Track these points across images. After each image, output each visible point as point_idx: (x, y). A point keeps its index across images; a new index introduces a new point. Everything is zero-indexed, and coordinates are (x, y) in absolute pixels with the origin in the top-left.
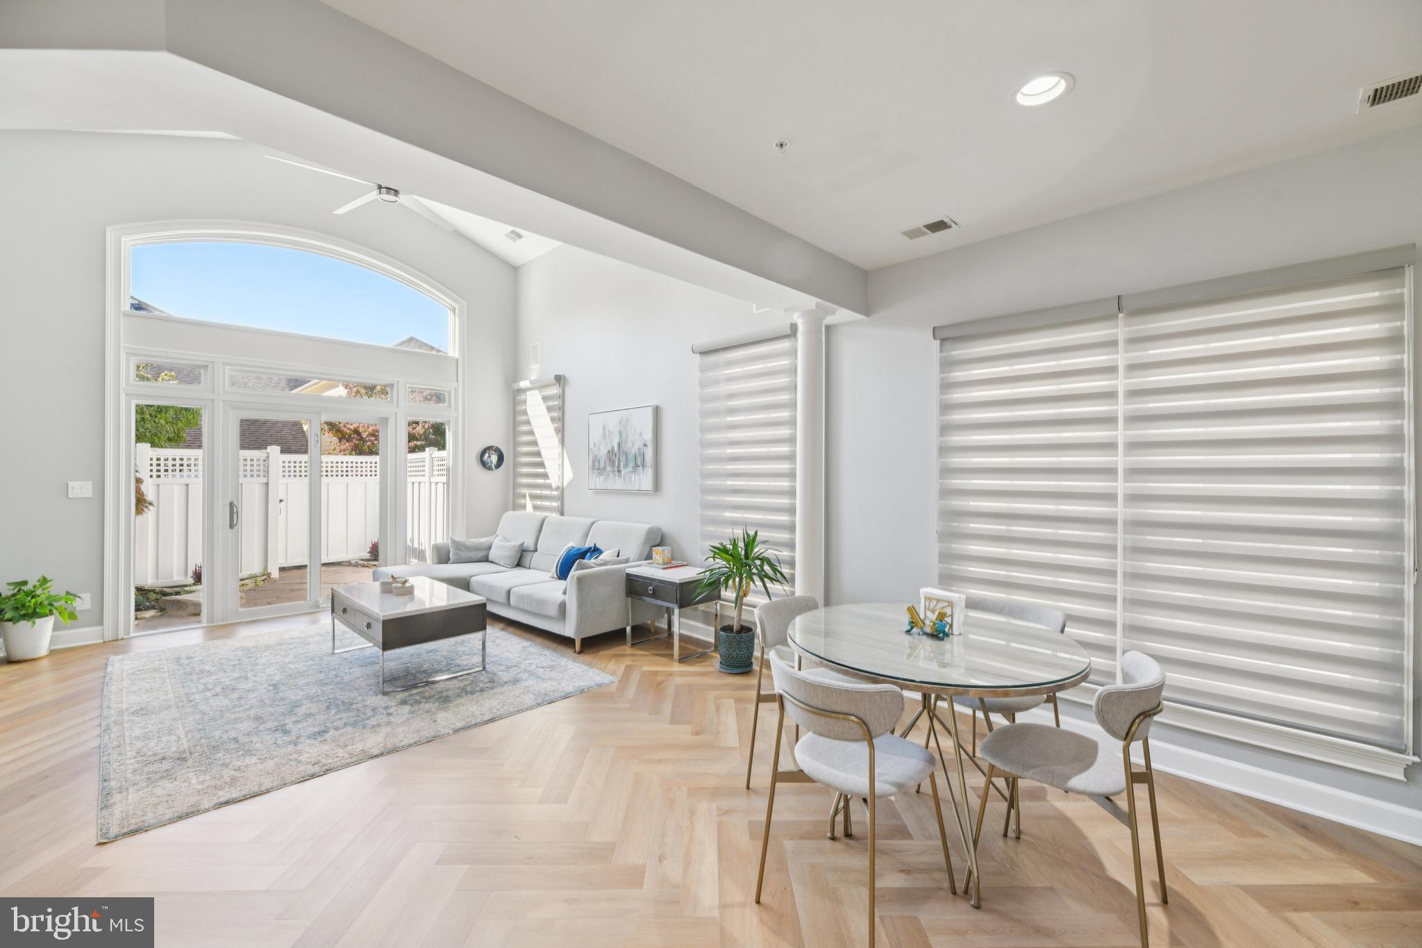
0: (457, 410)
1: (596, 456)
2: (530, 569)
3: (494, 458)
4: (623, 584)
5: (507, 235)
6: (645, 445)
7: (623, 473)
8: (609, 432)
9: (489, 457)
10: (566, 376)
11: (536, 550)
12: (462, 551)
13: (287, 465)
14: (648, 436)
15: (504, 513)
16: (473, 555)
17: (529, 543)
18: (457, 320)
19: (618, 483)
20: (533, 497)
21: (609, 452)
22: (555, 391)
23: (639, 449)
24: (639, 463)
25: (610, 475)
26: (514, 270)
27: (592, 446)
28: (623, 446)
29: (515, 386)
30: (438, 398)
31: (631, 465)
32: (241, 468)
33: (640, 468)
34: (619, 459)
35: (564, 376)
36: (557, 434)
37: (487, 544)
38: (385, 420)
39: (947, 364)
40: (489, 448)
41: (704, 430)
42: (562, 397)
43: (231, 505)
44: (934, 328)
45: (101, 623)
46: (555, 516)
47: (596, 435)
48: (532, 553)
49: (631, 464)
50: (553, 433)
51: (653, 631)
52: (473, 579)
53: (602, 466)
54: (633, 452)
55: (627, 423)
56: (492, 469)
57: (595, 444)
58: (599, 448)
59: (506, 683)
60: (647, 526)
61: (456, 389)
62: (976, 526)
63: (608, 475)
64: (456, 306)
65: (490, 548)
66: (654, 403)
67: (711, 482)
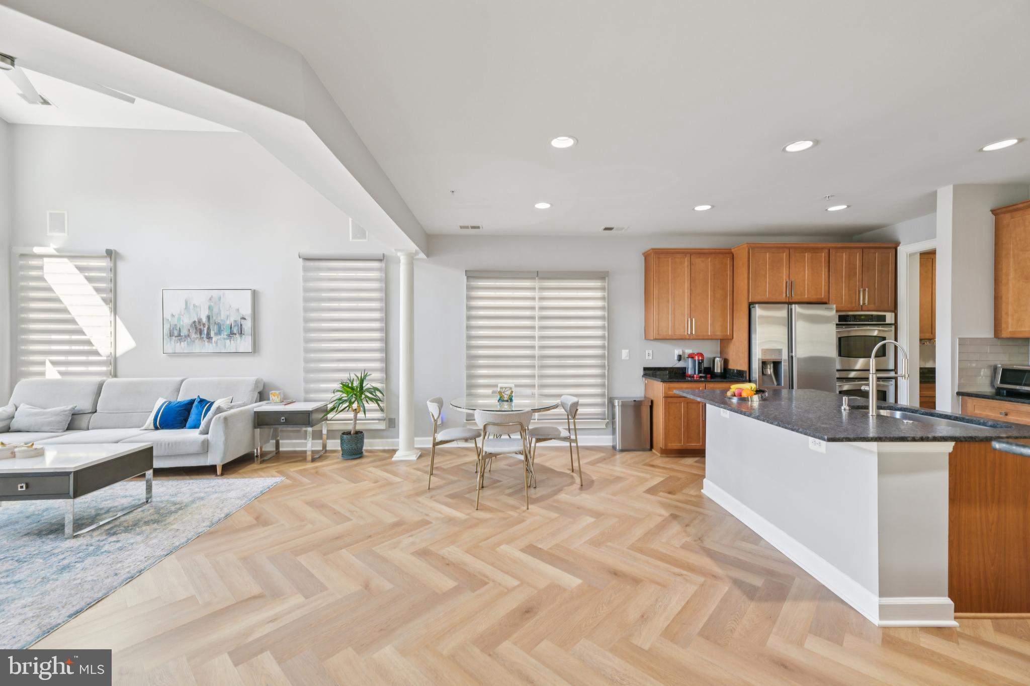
1: (176, 325)
2: (88, 429)
4: (252, 419)
6: (243, 318)
7: (214, 339)
8: (195, 306)
10: (120, 251)
11: (94, 412)
14: (246, 311)
17: (84, 408)
19: (208, 348)
20: (62, 363)
21: (194, 322)
22: (100, 263)
23: (234, 321)
24: (235, 332)
25: (197, 341)
26: (8, 125)
27: (167, 317)
28: (214, 318)
29: (22, 252)
33: (237, 336)
34: (208, 328)
39: (470, 288)
41: (308, 310)
42: (113, 271)
44: (466, 271)
47: (175, 308)
48: (89, 415)
49: (226, 333)
50: (98, 302)
53: (184, 332)
54: (228, 323)
55: (219, 300)
57: (173, 317)
58: (179, 319)
62: (481, 362)
63: (193, 341)
65: (11, 417)
66: (251, 287)
67: (312, 345)
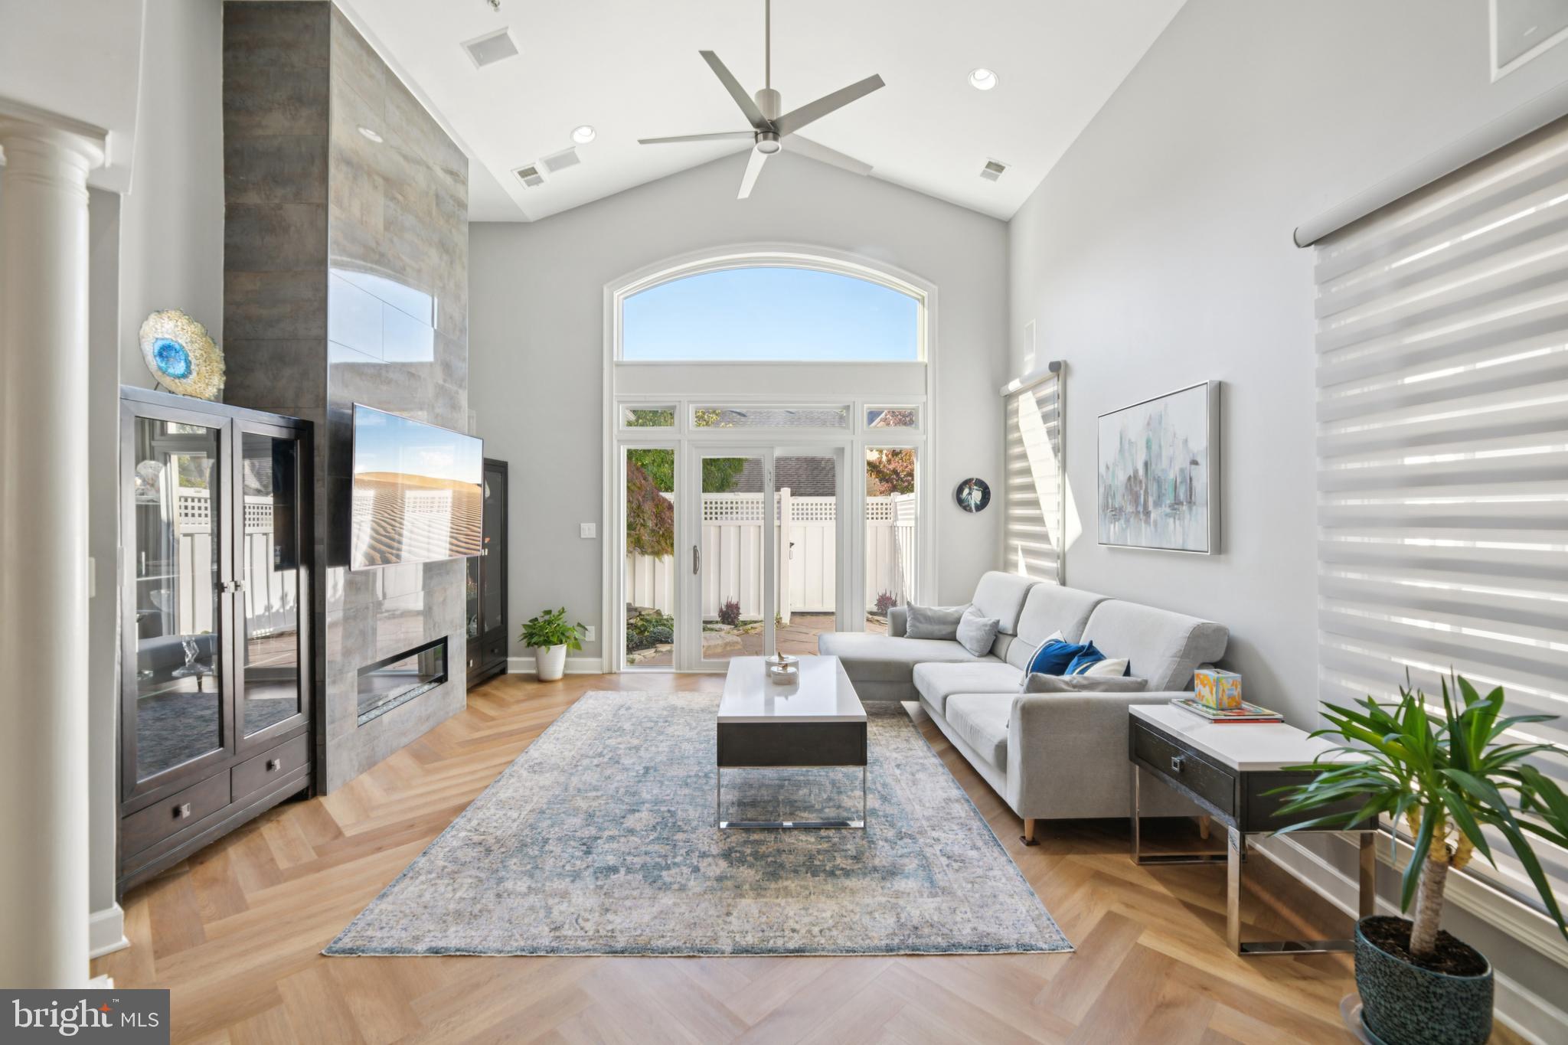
0: (925, 432)
1: (1110, 486)
2: (1005, 662)
3: (977, 496)
4: (1124, 734)
5: (984, 174)
6: (1195, 463)
7: (1153, 516)
8: (1130, 443)
9: (970, 494)
10: (1069, 362)
11: (1015, 635)
12: (920, 622)
13: (796, 507)
14: (1200, 441)
15: (984, 573)
16: (936, 629)
17: (1006, 623)
18: (926, 312)
19: (1145, 536)
20: (1027, 552)
21: (1130, 478)
22: (1051, 388)
23: (1182, 471)
24: (1182, 496)
25: (1132, 520)
26: (1004, 225)
27: (1103, 470)
28: (1153, 467)
29: (1005, 391)
30: (906, 419)
31: (1168, 502)
32: (703, 511)
33: (1185, 508)
34: (1146, 492)
35: (1065, 362)
36: (1056, 455)
37: (956, 615)
38: (841, 451)
40: (967, 483)
41: (1330, 417)
42: (1063, 396)
43: (695, 551)
45: (600, 656)
46: (1052, 584)
47: (1109, 452)
48: (1010, 638)
49: (1169, 500)
50: (1051, 454)
51: (1204, 835)
52: (917, 668)
53: (1118, 503)
54: (1171, 476)
55: (1160, 423)
56: (970, 511)
57: (1108, 468)
58: (1114, 472)
59: (875, 869)
60: (1192, 621)
61: (925, 404)
63: (1127, 521)
64: (925, 294)
65: (957, 622)
66: (1218, 377)
